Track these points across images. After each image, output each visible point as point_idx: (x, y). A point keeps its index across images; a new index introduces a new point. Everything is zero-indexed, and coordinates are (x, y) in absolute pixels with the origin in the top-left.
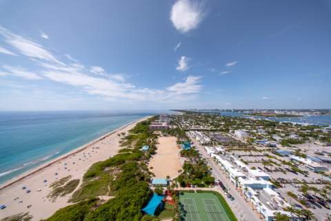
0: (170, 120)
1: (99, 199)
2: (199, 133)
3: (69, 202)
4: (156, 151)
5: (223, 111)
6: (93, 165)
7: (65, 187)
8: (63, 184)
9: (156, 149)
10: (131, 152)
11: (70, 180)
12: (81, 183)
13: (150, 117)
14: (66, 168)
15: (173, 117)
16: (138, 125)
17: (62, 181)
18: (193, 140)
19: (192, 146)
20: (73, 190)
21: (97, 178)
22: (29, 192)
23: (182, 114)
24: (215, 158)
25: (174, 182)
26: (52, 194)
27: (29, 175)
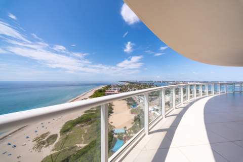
0: (120, 88)
1: (77, 146)
2: (141, 97)
3: (53, 150)
4: (113, 111)
5: (155, 82)
6: (66, 123)
7: (47, 140)
8: (44, 138)
9: (112, 109)
10: (94, 112)
11: (49, 135)
12: (59, 136)
13: (104, 86)
14: (43, 127)
15: (121, 86)
16: (96, 92)
17: (43, 136)
18: (138, 102)
19: (138, 106)
20: (54, 142)
21: (71, 132)
22: (15, 146)
23: (127, 84)
24: (154, 113)
25: (129, 131)
26: (37, 146)
27: (10, 134)
